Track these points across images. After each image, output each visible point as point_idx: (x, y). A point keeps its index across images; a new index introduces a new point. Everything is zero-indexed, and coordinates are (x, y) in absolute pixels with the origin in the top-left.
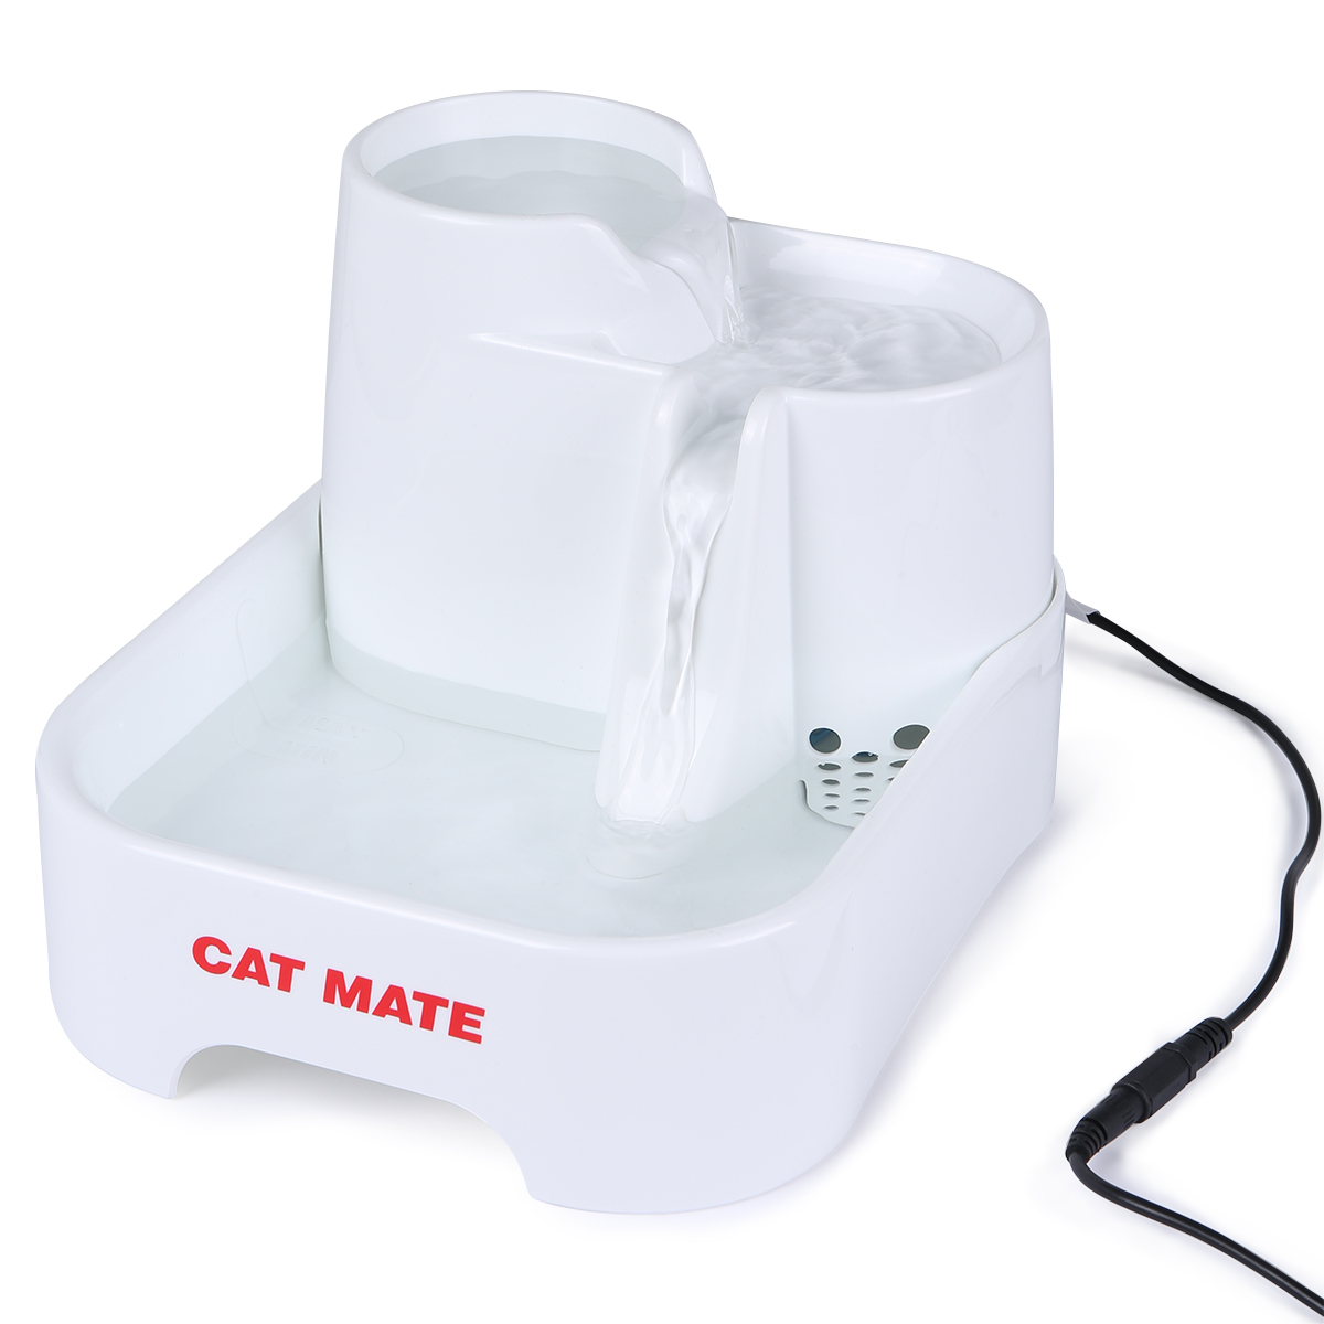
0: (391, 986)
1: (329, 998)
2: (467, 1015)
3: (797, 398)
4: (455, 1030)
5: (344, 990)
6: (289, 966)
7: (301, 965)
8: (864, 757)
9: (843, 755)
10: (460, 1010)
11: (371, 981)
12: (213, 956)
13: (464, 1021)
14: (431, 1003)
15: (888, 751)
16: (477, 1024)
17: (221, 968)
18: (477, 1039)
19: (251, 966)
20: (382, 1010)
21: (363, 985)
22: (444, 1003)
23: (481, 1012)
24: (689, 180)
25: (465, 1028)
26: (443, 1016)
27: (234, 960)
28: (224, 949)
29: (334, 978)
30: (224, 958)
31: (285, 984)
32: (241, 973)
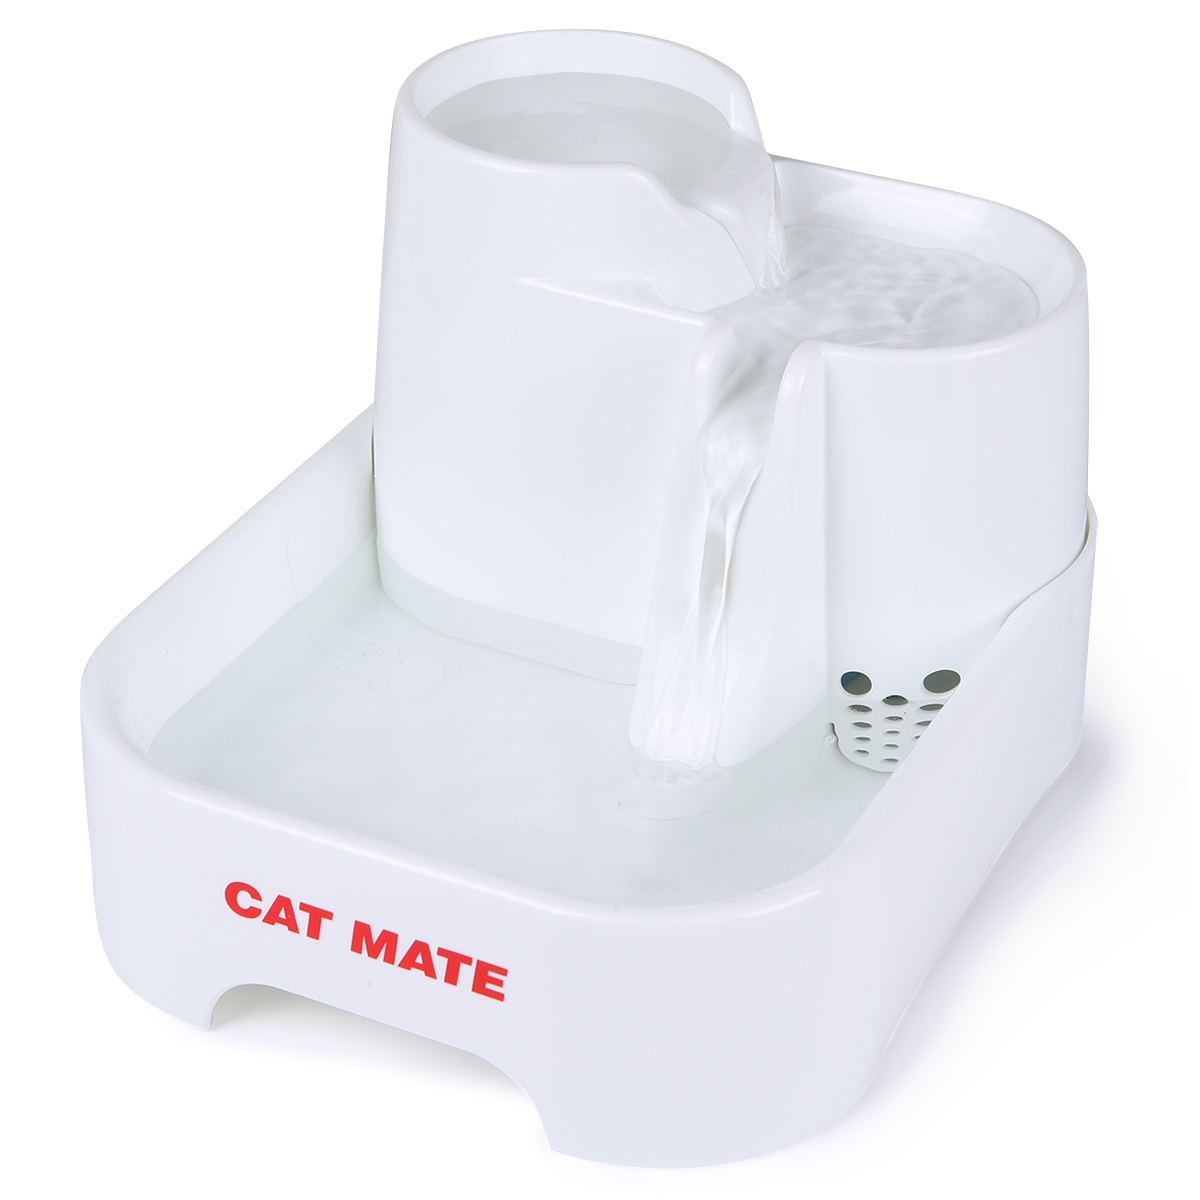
0: (416, 942)
1: (356, 948)
2: (490, 974)
3: (834, 353)
4: (479, 986)
5: (370, 941)
6: (317, 916)
7: (329, 916)
8: (895, 700)
9: (872, 698)
10: (483, 969)
11: (396, 935)
12: (244, 900)
13: (487, 979)
14: (455, 960)
15: (919, 695)
16: (500, 983)
17: (252, 913)
18: (500, 997)
19: (281, 912)
20: (408, 963)
21: (389, 939)
22: (468, 961)
23: (504, 972)
24: (737, 124)
25: (489, 986)
26: (467, 973)
27: (265, 906)
28: (255, 895)
29: (361, 931)
30: (255, 904)
31: (314, 932)
32: (272, 918)
